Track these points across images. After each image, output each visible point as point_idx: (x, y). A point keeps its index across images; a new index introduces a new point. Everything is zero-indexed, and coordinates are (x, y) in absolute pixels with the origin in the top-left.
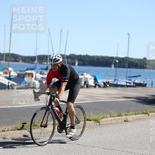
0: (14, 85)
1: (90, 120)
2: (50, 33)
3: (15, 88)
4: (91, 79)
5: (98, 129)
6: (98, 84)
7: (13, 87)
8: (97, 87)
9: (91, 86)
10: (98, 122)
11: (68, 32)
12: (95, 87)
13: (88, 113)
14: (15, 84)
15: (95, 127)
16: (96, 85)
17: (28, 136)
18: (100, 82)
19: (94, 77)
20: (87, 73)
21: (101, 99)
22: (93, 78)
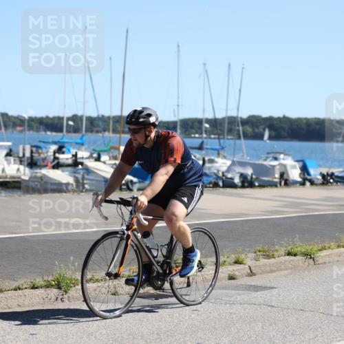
0: (132, 181)
1: (295, 255)
2: (206, 71)
3: (135, 188)
4: (294, 167)
5: (312, 272)
6: (309, 177)
7: (131, 187)
8: (308, 184)
9: (295, 183)
10: (311, 258)
11: (243, 68)
12: (303, 184)
13: (290, 240)
14: (135, 180)
15: (305, 269)
16: (305, 179)
18: (315, 173)
19: (301, 164)
20: (285, 154)
21: (317, 210)
22: (298, 165)
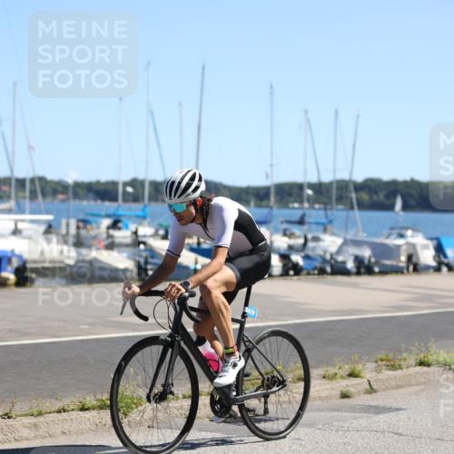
1: (429, 365)
2: (308, 120)
4: (426, 247)
6: (445, 261)
8: (444, 269)
10: (450, 369)
11: (358, 117)
12: (438, 270)
13: (422, 345)
16: (440, 263)
17: (254, 411)
19: (435, 242)
20: (414, 230)
22: (431, 244)
